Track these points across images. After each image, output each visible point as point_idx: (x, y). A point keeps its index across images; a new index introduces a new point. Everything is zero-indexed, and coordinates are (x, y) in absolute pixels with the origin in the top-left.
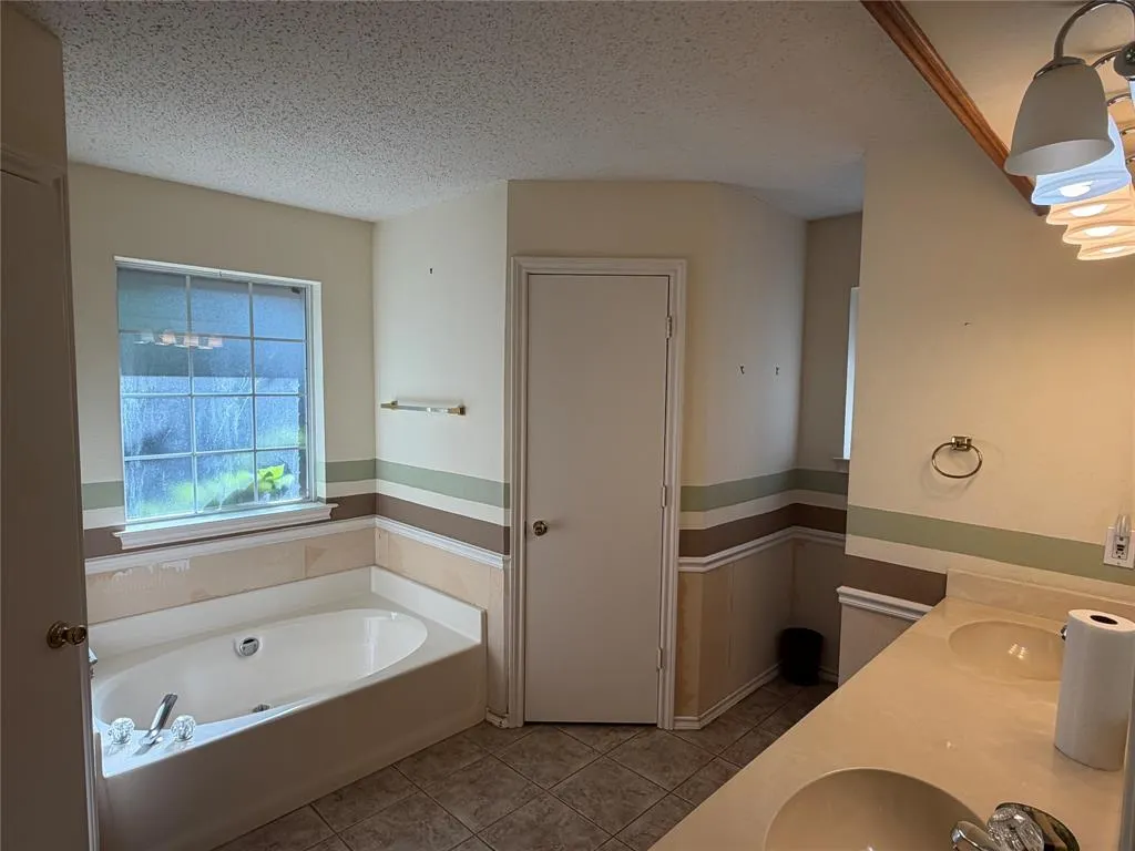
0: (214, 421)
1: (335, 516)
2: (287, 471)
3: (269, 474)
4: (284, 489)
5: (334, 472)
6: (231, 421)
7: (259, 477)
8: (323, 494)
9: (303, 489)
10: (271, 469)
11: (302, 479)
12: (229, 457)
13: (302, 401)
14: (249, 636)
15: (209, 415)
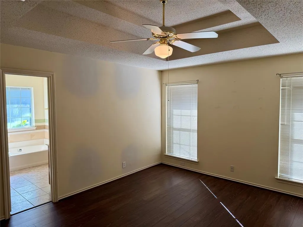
0: (14, 112)
1: (36, 129)
2: (27, 121)
3: (24, 121)
4: (27, 124)
5: (36, 121)
6: (17, 112)
7: (22, 122)
8: (34, 125)
9: (31, 125)
10: (25, 121)
11: (31, 123)
12: (17, 118)
13: (30, 109)
14: (21, 148)
15: (13, 111)
